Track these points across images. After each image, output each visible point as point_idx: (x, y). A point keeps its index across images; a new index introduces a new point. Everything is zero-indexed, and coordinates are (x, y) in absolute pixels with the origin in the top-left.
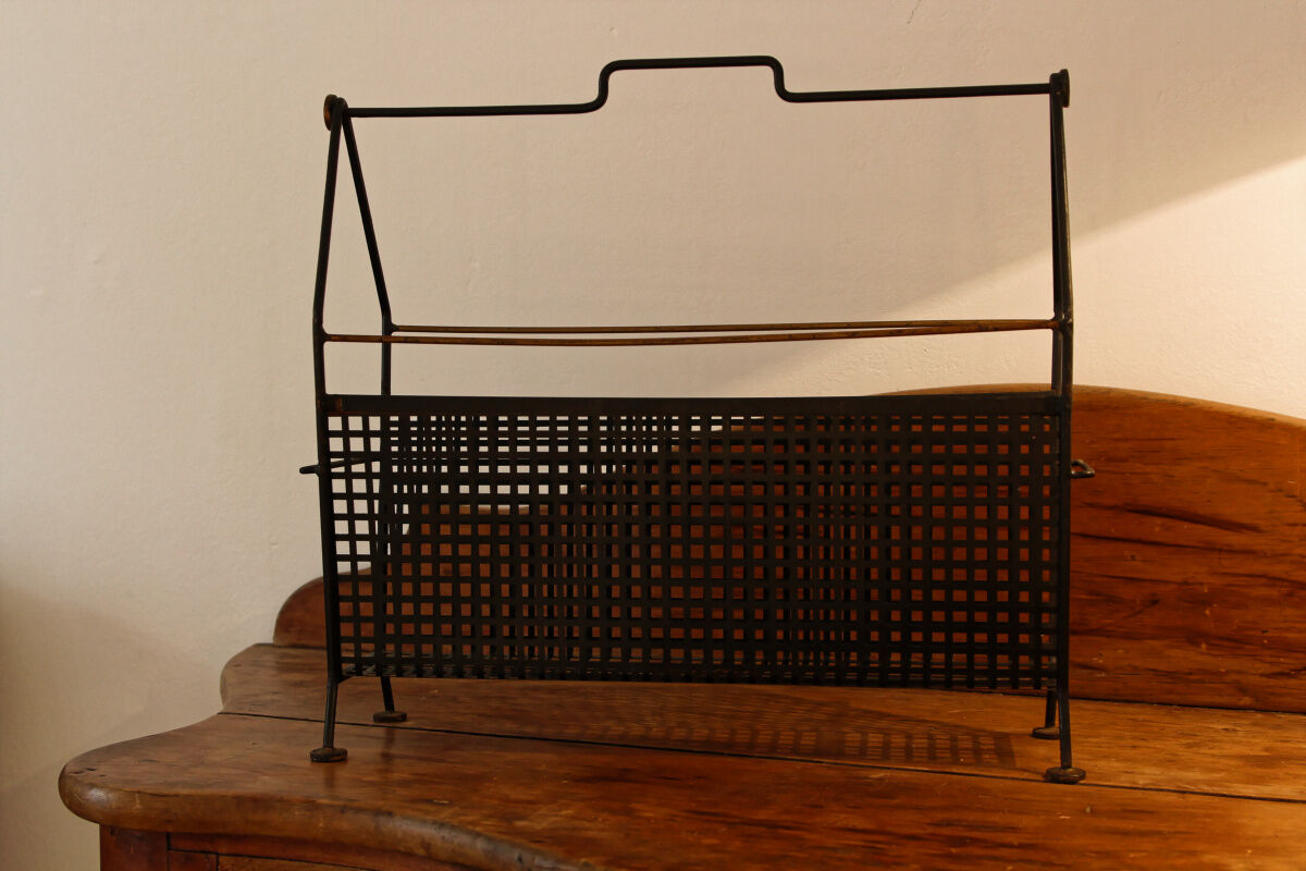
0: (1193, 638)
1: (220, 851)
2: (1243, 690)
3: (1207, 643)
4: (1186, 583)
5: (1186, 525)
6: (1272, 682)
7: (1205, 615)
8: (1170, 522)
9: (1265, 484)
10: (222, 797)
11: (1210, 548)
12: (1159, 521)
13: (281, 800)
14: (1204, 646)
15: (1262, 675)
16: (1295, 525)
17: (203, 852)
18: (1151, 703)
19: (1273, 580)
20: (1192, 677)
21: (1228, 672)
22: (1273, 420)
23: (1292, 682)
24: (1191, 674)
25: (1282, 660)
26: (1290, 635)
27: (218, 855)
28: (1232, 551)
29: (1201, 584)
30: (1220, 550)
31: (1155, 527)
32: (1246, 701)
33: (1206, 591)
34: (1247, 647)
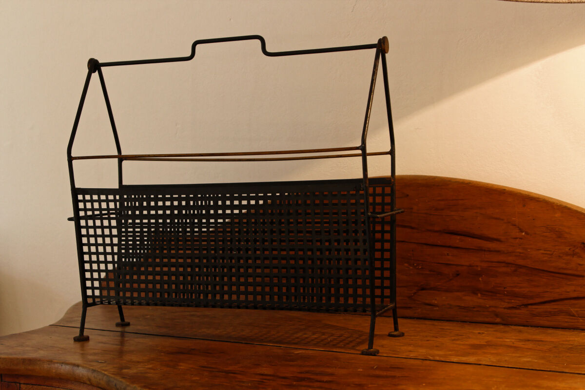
0: (475, 291)
1: (21, 382)
2: (497, 315)
3: (481, 294)
4: (470, 266)
5: (470, 239)
6: (509, 311)
7: (480, 280)
8: (463, 238)
9: (503, 220)
10: (17, 359)
11: (481, 250)
12: (459, 237)
13: (40, 360)
14: (479, 295)
15: (505, 308)
16: (516, 238)
17: (14, 383)
18: (457, 321)
19: (508, 264)
20: (475, 309)
21: (490, 307)
22: (505, 190)
23: (517, 311)
24: (474, 308)
25: (513, 301)
26: (516, 290)
27: (20, 384)
28: (490, 251)
29: (477, 266)
30: (485, 251)
31: (456, 240)
32: (498, 320)
33: (479, 269)
34: (498, 295)
